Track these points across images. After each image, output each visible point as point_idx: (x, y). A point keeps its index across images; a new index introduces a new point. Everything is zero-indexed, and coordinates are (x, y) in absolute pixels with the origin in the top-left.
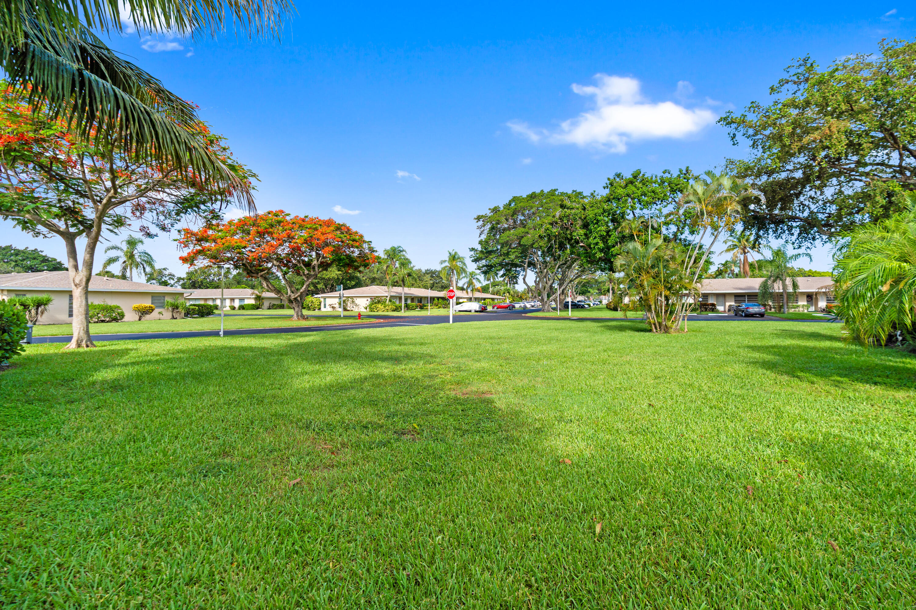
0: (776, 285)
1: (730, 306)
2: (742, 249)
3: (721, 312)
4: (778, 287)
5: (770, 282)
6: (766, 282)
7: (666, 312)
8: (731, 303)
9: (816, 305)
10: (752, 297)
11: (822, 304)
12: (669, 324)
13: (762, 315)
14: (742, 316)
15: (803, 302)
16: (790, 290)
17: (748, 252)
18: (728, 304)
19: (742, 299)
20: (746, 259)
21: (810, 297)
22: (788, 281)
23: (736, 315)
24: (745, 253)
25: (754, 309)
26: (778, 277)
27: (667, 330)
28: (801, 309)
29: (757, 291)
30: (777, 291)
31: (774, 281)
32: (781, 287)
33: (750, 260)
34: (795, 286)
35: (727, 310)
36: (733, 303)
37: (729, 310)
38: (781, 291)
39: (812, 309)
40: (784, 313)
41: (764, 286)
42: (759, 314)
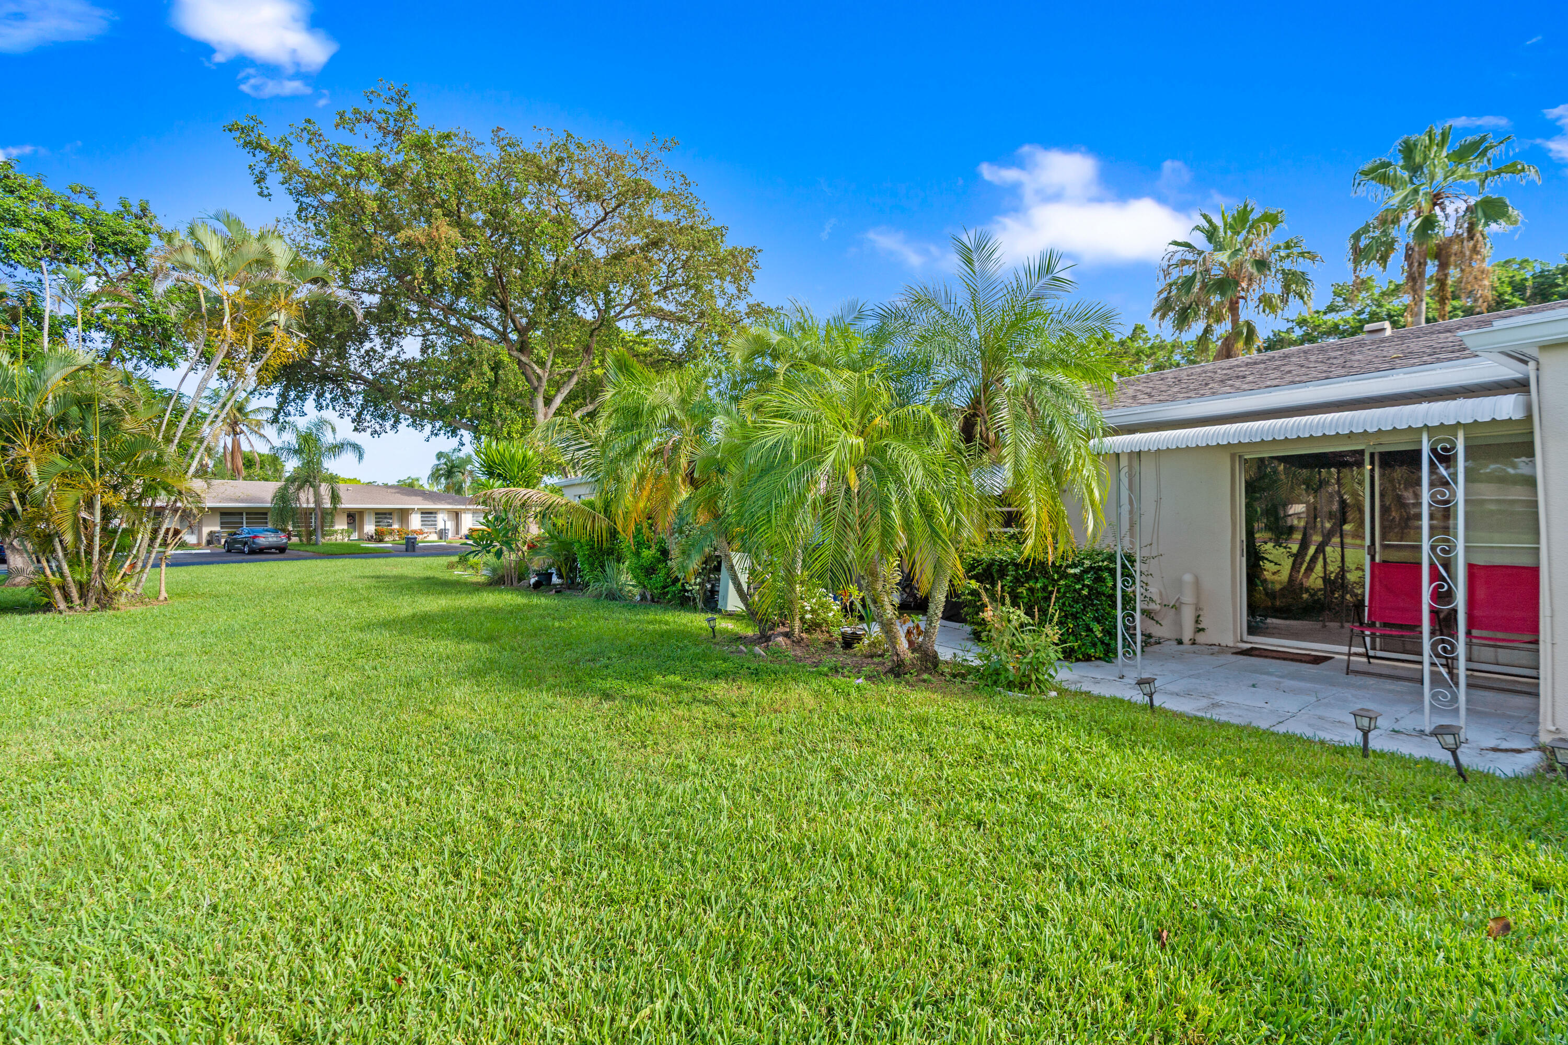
0: (302, 496)
1: (211, 534)
2: (230, 425)
3: (193, 546)
4: (306, 499)
5: (292, 489)
6: (285, 488)
7: (104, 550)
8: (212, 527)
9: (361, 529)
10: (257, 515)
11: (370, 528)
12: (114, 582)
13: (282, 549)
14: (243, 552)
15: (341, 525)
16: (327, 504)
17: (242, 432)
18: (206, 530)
19: (235, 519)
20: (236, 445)
21: (354, 517)
22: (324, 489)
23: (229, 551)
24: (235, 433)
25: (267, 539)
26: (307, 481)
27: (106, 599)
28: (339, 537)
29: (269, 505)
30: (305, 506)
31: (300, 488)
32: (312, 499)
33: (245, 447)
34: (335, 498)
35: (204, 541)
36: (217, 529)
37: (209, 543)
38: (312, 505)
39: (355, 536)
40: (316, 544)
41: (282, 497)
42: (276, 548)
